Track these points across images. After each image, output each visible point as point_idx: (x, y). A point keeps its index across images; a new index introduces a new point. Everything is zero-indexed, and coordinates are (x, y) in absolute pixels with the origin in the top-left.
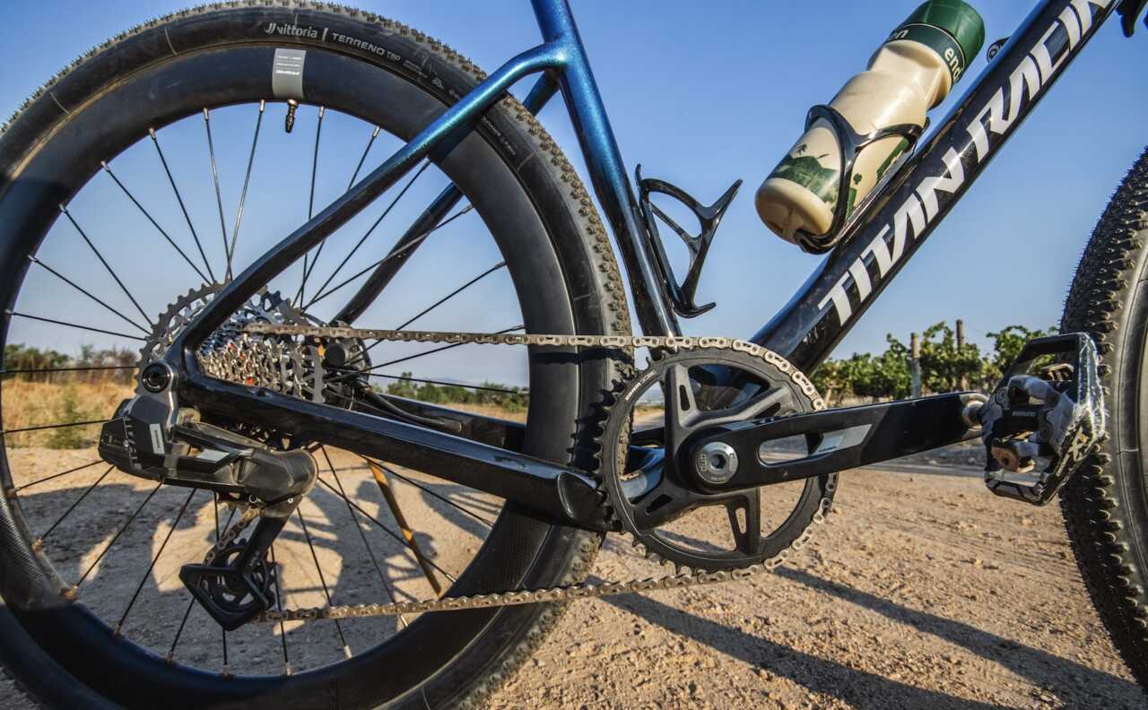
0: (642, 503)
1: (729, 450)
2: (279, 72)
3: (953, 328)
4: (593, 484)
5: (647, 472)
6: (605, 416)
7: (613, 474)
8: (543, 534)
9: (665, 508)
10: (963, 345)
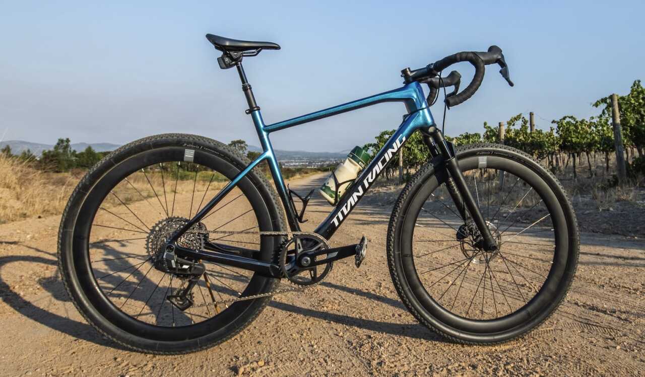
0: (290, 271)
1: (309, 259)
2: (186, 156)
3: (527, 118)
4: (278, 267)
5: (291, 263)
6: (280, 251)
7: (283, 264)
8: (265, 280)
9: (294, 272)
10: (534, 131)
